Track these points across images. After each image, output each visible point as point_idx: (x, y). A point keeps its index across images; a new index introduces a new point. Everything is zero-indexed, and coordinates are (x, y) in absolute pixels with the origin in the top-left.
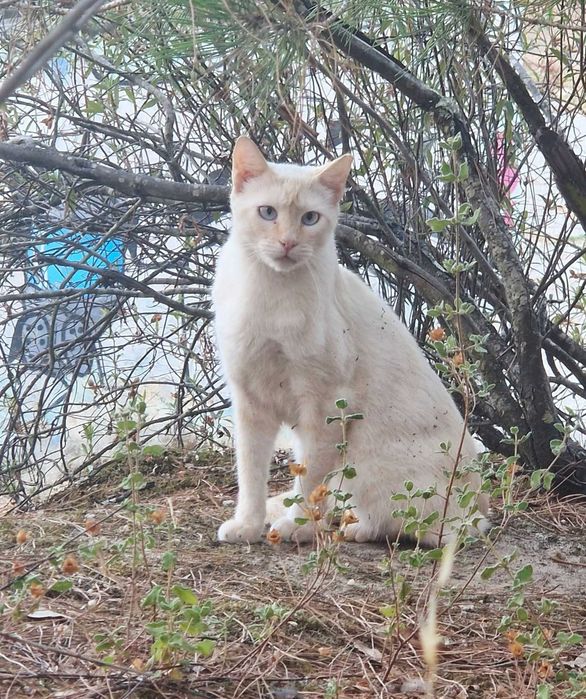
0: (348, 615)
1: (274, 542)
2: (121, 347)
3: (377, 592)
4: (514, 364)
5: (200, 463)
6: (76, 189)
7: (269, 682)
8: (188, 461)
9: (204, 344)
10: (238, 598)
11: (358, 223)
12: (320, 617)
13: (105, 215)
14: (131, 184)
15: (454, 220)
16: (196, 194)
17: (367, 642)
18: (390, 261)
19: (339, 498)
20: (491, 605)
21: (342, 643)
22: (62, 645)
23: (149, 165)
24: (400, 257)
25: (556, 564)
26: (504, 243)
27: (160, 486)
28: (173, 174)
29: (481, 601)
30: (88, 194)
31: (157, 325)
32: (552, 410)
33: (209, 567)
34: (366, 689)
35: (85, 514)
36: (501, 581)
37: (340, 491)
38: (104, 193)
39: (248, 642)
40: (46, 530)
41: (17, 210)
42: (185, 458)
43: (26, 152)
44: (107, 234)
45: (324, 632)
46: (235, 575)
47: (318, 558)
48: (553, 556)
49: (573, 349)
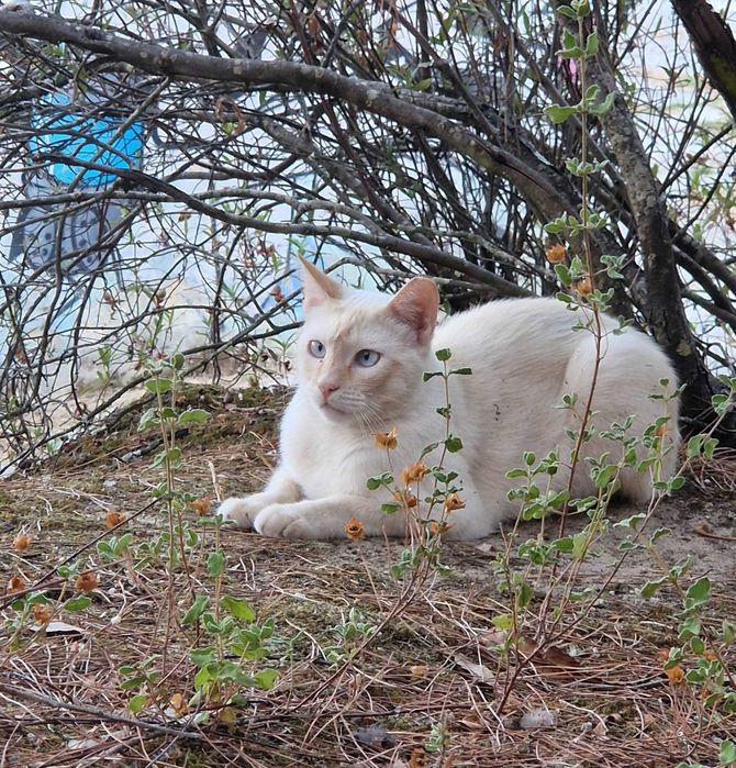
0: (444, 616)
1: (355, 536)
2: (144, 260)
3: (479, 582)
4: (638, 280)
5: (245, 403)
6: (87, 66)
7: (348, 718)
8: (230, 401)
9: (244, 247)
10: (303, 597)
11: (439, 104)
12: (410, 623)
13: (122, 97)
14: (156, 59)
15: (580, 108)
16: (237, 71)
17: (472, 654)
18: (483, 152)
19: (441, 478)
20: (625, 597)
21: (440, 657)
22: (77, 670)
23: (178, 35)
24: (495, 148)
25: (703, 539)
26: (626, 129)
27: (195, 433)
28: (207, 44)
29: (612, 592)
30: (102, 71)
31: (186, 225)
32: (689, 338)
33: (264, 552)
34: (476, 724)
35: (103, 480)
36: (634, 563)
37: (441, 468)
38: (122, 70)
39: (319, 662)
40: (55, 505)
41: (14, 92)
42: (225, 398)
43: (24, 21)
44: (127, 121)
45: (417, 643)
46: (297, 563)
47: (413, 557)
48: (699, 528)
49: (701, 254)
